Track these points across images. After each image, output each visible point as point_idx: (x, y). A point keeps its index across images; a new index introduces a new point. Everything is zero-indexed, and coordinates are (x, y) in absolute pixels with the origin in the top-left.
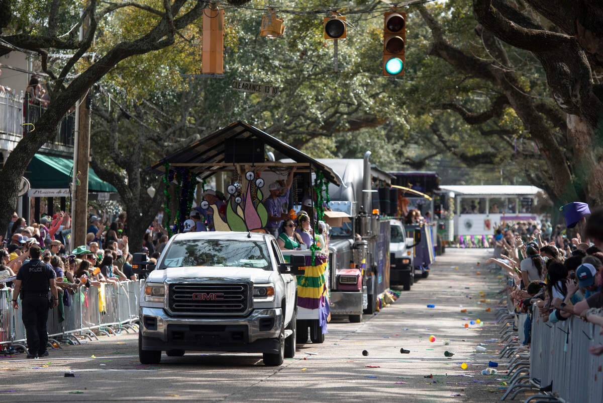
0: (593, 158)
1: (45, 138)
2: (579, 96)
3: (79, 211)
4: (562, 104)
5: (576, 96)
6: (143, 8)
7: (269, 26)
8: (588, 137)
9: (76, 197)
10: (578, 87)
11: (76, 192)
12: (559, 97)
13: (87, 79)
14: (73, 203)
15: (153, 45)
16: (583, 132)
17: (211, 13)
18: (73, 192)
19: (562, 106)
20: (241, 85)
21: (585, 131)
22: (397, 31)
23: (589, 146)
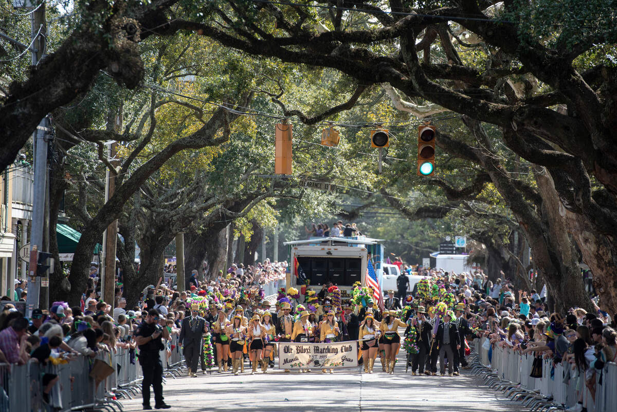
0: (581, 240)
1: (112, 218)
2: (581, 200)
3: (108, 277)
4: (567, 205)
5: (579, 200)
6: (181, 104)
7: (328, 137)
8: (577, 223)
9: (106, 264)
10: (581, 193)
11: (106, 259)
12: (564, 199)
13: (149, 169)
14: (103, 269)
15: (210, 142)
16: (572, 219)
17: (283, 127)
18: (102, 260)
19: (567, 206)
20: (306, 183)
21: (574, 218)
22: (429, 141)
23: (578, 230)
